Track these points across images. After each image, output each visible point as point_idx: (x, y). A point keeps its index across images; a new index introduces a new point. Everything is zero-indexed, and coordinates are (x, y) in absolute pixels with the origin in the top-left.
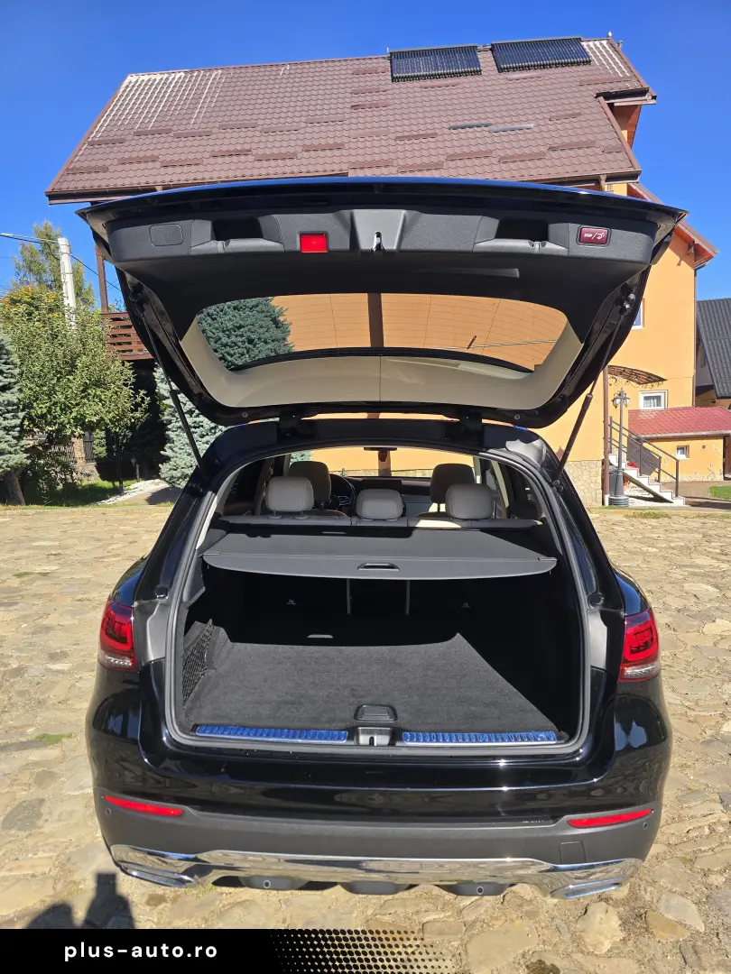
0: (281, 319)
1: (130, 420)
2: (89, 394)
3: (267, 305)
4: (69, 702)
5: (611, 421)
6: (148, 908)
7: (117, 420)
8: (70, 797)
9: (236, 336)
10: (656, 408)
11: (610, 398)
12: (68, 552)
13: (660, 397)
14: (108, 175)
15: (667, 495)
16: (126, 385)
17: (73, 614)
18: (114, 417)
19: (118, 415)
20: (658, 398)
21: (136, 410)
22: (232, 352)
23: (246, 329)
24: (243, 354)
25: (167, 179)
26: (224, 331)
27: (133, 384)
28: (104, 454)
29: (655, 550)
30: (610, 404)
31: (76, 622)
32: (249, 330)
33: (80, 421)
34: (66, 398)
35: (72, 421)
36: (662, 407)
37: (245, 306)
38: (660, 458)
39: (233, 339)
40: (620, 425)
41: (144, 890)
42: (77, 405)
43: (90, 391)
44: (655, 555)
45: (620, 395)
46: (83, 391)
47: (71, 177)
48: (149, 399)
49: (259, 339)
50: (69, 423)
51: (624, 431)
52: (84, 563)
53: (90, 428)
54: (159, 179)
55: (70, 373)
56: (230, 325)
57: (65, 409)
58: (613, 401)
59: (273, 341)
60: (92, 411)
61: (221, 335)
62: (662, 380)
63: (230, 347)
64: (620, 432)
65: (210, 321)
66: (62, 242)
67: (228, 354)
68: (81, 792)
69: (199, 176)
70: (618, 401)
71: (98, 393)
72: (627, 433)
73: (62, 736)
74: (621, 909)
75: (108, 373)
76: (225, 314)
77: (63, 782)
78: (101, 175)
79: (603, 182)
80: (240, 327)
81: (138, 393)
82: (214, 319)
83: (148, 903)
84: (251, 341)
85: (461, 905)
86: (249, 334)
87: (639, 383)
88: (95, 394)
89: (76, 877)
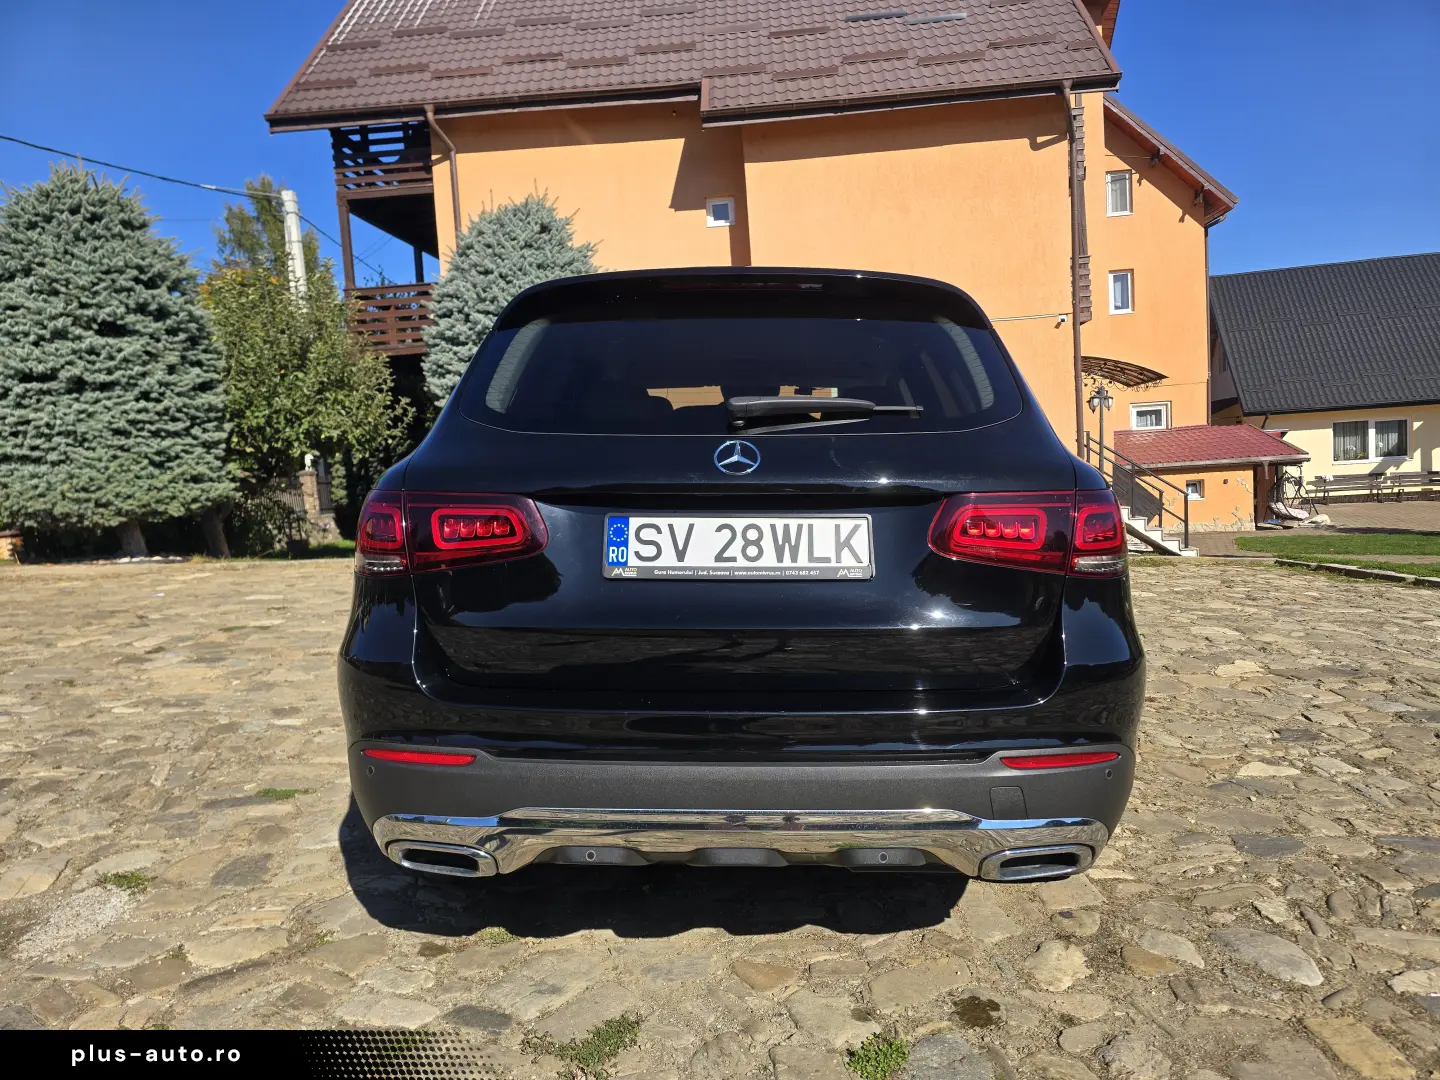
1: (386, 440)
2: (327, 399)
3: (586, 263)
4: (304, 757)
5: (1089, 438)
6: (423, 959)
7: (368, 441)
8: (310, 852)
10: (1155, 428)
11: (1086, 396)
12: (297, 605)
13: (1160, 411)
14: (355, 91)
15: (1172, 546)
16: (381, 391)
17: (306, 669)
18: (363, 436)
19: (368, 433)
20: (1158, 413)
21: (395, 426)
25: (441, 95)
27: (391, 389)
28: (345, 501)
29: (1151, 595)
30: (1086, 407)
31: (311, 677)
33: (314, 439)
34: (294, 402)
35: (302, 436)
36: (1163, 427)
37: (554, 263)
38: (1161, 493)
40: (1100, 443)
41: (417, 941)
42: (310, 412)
43: (328, 394)
44: (1151, 600)
45: (1098, 393)
46: (319, 392)
47: (301, 95)
48: (414, 409)
50: (298, 439)
51: (1106, 453)
52: (320, 617)
53: (326, 448)
54: (429, 95)
55: (300, 368)
57: (292, 420)
58: (1089, 402)
60: (331, 424)
62: (1161, 377)
64: (1100, 454)
65: (502, 284)
66: (288, 197)
68: (324, 845)
69: (487, 90)
70: (1096, 401)
71: (340, 397)
72: (1112, 456)
73: (296, 791)
74: (1088, 946)
75: (354, 369)
76: (525, 274)
77: (299, 838)
78: (345, 91)
79: (1067, 91)
81: (398, 402)
82: (508, 282)
83: (421, 953)
85: (864, 945)
87: (1129, 385)
88: (336, 399)
89: (323, 929)
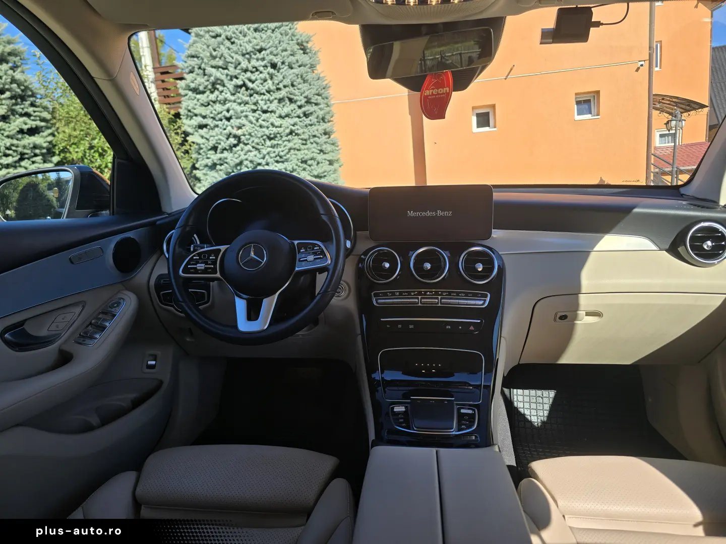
0: (309, 45)
9: (257, 60)
22: (253, 78)
23: (268, 51)
24: (265, 80)
26: (243, 55)
32: (271, 53)
39: (254, 63)
49: (283, 63)
56: (249, 49)
59: (300, 66)
61: (240, 58)
63: (252, 72)
67: (250, 80)
80: (260, 51)
84: (274, 66)
86: (271, 57)
